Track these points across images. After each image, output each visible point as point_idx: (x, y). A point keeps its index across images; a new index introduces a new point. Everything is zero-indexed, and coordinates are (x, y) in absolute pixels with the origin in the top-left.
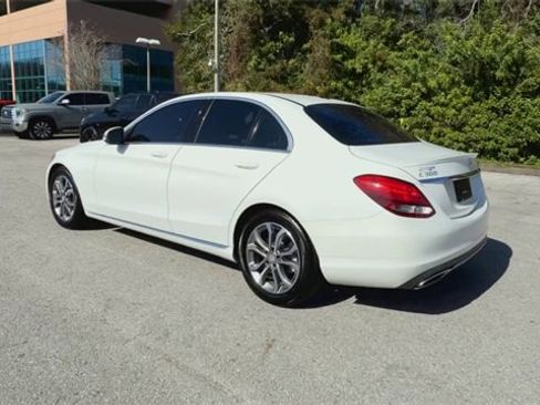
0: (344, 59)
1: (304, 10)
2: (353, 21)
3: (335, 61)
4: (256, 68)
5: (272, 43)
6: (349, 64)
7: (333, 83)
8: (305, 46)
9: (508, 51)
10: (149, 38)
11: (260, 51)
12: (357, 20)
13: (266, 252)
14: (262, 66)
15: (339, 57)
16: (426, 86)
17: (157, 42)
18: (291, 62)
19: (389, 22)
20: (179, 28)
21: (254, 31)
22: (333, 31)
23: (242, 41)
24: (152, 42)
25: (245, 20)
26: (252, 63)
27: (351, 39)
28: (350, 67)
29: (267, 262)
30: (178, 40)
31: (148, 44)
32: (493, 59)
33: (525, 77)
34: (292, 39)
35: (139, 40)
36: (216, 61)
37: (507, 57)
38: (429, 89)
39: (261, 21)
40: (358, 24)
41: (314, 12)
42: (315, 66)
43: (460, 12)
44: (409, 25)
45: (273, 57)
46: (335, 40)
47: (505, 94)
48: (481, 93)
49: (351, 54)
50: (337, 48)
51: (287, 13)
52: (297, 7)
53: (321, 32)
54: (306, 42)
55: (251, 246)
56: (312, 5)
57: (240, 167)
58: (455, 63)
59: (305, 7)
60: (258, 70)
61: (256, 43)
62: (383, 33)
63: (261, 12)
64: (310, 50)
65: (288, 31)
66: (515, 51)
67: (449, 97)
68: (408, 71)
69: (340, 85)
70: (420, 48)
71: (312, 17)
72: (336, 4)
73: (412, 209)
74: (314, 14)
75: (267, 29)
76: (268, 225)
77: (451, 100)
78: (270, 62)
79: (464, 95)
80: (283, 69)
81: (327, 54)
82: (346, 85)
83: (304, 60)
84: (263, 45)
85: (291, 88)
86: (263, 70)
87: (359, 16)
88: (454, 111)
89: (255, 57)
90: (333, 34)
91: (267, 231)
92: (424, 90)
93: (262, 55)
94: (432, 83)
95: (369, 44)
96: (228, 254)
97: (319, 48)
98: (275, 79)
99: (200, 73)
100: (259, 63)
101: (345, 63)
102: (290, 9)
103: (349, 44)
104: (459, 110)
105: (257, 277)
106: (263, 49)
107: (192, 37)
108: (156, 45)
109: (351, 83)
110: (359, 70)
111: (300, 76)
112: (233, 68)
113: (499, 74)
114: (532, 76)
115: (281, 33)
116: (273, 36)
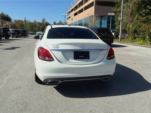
5: (144, 10)
10: (112, 13)
14: (139, 18)
17: (114, 14)
20: (116, 9)
25: (134, 3)
26: (136, 18)
31: (111, 15)
35: (109, 14)
36: (121, 18)
45: (145, 15)
60: (138, 20)
61: (138, 10)
89: (137, 15)
93: (140, 14)
98: (143, 22)
106: (141, 12)
108: (114, 15)
115: (148, 6)
116: (145, 8)
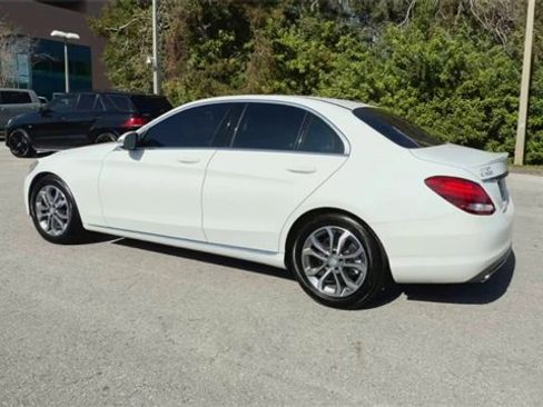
0: (286, 59)
1: (244, 10)
2: (293, 22)
3: (278, 62)
4: (196, 67)
5: (211, 41)
6: (291, 64)
7: (277, 83)
8: (247, 45)
9: (451, 55)
10: (67, 32)
11: (199, 49)
12: (297, 21)
13: (326, 256)
14: (202, 65)
15: (280, 57)
16: (373, 87)
17: (76, 36)
18: (232, 60)
19: (328, 24)
21: (192, 29)
22: (274, 31)
23: (181, 39)
24: (69, 35)
25: (182, 16)
26: (191, 62)
27: (291, 39)
28: (292, 67)
29: (328, 266)
30: (105, 35)
31: (65, 38)
32: (437, 63)
33: (464, 80)
34: (232, 38)
35: (54, 33)
36: (155, 58)
37: (450, 61)
38: (376, 90)
39: (200, 18)
40: (297, 25)
41: (255, 12)
42: (258, 66)
43: (395, 17)
44: (346, 27)
45: (213, 56)
46: (277, 40)
47: (447, 95)
48: (426, 94)
49: (292, 55)
50: (279, 48)
51: (227, 12)
52: (236, 6)
53: (263, 32)
54: (247, 42)
55: (307, 251)
56: (253, 5)
57: (293, 171)
58: (402, 66)
59: (245, 6)
60: (198, 69)
61: (195, 40)
62: (323, 35)
63: (200, 9)
64: (252, 50)
65: (227, 30)
66: (457, 56)
67: (396, 97)
68: (356, 73)
69: (283, 85)
70: (358, 50)
71: (252, 17)
72: (274, 5)
73: (479, 207)
74: (254, 14)
75: (205, 27)
76: (329, 229)
77: (398, 101)
78: (210, 61)
79: (410, 96)
80: (224, 68)
81: (269, 54)
82: (288, 84)
83: (246, 59)
84: (202, 43)
85: (235, 87)
86: (204, 69)
87: (298, 17)
88: (401, 111)
89: (194, 55)
90: (275, 35)
91: (327, 235)
92: (371, 90)
93: (202, 54)
94: (380, 85)
95: (310, 44)
96: (278, 260)
97: (261, 48)
98: (216, 78)
99: (132, 71)
100: (199, 62)
101: (287, 63)
102: (230, 7)
103: (291, 44)
104: (406, 110)
105: (315, 282)
106: (202, 47)
107: (122, 33)
108: (74, 39)
109: (293, 83)
110: (302, 71)
111: (242, 76)
112: (171, 66)
113: (443, 77)
114: (471, 79)
115: (220, 31)
116: (213, 35)
